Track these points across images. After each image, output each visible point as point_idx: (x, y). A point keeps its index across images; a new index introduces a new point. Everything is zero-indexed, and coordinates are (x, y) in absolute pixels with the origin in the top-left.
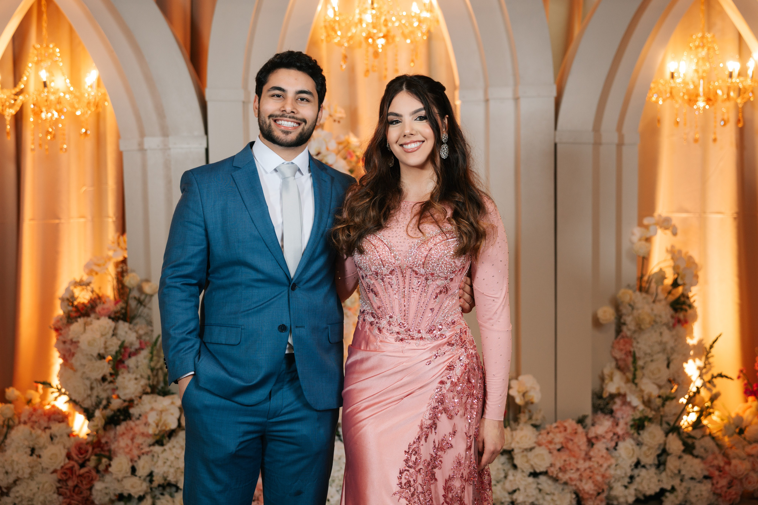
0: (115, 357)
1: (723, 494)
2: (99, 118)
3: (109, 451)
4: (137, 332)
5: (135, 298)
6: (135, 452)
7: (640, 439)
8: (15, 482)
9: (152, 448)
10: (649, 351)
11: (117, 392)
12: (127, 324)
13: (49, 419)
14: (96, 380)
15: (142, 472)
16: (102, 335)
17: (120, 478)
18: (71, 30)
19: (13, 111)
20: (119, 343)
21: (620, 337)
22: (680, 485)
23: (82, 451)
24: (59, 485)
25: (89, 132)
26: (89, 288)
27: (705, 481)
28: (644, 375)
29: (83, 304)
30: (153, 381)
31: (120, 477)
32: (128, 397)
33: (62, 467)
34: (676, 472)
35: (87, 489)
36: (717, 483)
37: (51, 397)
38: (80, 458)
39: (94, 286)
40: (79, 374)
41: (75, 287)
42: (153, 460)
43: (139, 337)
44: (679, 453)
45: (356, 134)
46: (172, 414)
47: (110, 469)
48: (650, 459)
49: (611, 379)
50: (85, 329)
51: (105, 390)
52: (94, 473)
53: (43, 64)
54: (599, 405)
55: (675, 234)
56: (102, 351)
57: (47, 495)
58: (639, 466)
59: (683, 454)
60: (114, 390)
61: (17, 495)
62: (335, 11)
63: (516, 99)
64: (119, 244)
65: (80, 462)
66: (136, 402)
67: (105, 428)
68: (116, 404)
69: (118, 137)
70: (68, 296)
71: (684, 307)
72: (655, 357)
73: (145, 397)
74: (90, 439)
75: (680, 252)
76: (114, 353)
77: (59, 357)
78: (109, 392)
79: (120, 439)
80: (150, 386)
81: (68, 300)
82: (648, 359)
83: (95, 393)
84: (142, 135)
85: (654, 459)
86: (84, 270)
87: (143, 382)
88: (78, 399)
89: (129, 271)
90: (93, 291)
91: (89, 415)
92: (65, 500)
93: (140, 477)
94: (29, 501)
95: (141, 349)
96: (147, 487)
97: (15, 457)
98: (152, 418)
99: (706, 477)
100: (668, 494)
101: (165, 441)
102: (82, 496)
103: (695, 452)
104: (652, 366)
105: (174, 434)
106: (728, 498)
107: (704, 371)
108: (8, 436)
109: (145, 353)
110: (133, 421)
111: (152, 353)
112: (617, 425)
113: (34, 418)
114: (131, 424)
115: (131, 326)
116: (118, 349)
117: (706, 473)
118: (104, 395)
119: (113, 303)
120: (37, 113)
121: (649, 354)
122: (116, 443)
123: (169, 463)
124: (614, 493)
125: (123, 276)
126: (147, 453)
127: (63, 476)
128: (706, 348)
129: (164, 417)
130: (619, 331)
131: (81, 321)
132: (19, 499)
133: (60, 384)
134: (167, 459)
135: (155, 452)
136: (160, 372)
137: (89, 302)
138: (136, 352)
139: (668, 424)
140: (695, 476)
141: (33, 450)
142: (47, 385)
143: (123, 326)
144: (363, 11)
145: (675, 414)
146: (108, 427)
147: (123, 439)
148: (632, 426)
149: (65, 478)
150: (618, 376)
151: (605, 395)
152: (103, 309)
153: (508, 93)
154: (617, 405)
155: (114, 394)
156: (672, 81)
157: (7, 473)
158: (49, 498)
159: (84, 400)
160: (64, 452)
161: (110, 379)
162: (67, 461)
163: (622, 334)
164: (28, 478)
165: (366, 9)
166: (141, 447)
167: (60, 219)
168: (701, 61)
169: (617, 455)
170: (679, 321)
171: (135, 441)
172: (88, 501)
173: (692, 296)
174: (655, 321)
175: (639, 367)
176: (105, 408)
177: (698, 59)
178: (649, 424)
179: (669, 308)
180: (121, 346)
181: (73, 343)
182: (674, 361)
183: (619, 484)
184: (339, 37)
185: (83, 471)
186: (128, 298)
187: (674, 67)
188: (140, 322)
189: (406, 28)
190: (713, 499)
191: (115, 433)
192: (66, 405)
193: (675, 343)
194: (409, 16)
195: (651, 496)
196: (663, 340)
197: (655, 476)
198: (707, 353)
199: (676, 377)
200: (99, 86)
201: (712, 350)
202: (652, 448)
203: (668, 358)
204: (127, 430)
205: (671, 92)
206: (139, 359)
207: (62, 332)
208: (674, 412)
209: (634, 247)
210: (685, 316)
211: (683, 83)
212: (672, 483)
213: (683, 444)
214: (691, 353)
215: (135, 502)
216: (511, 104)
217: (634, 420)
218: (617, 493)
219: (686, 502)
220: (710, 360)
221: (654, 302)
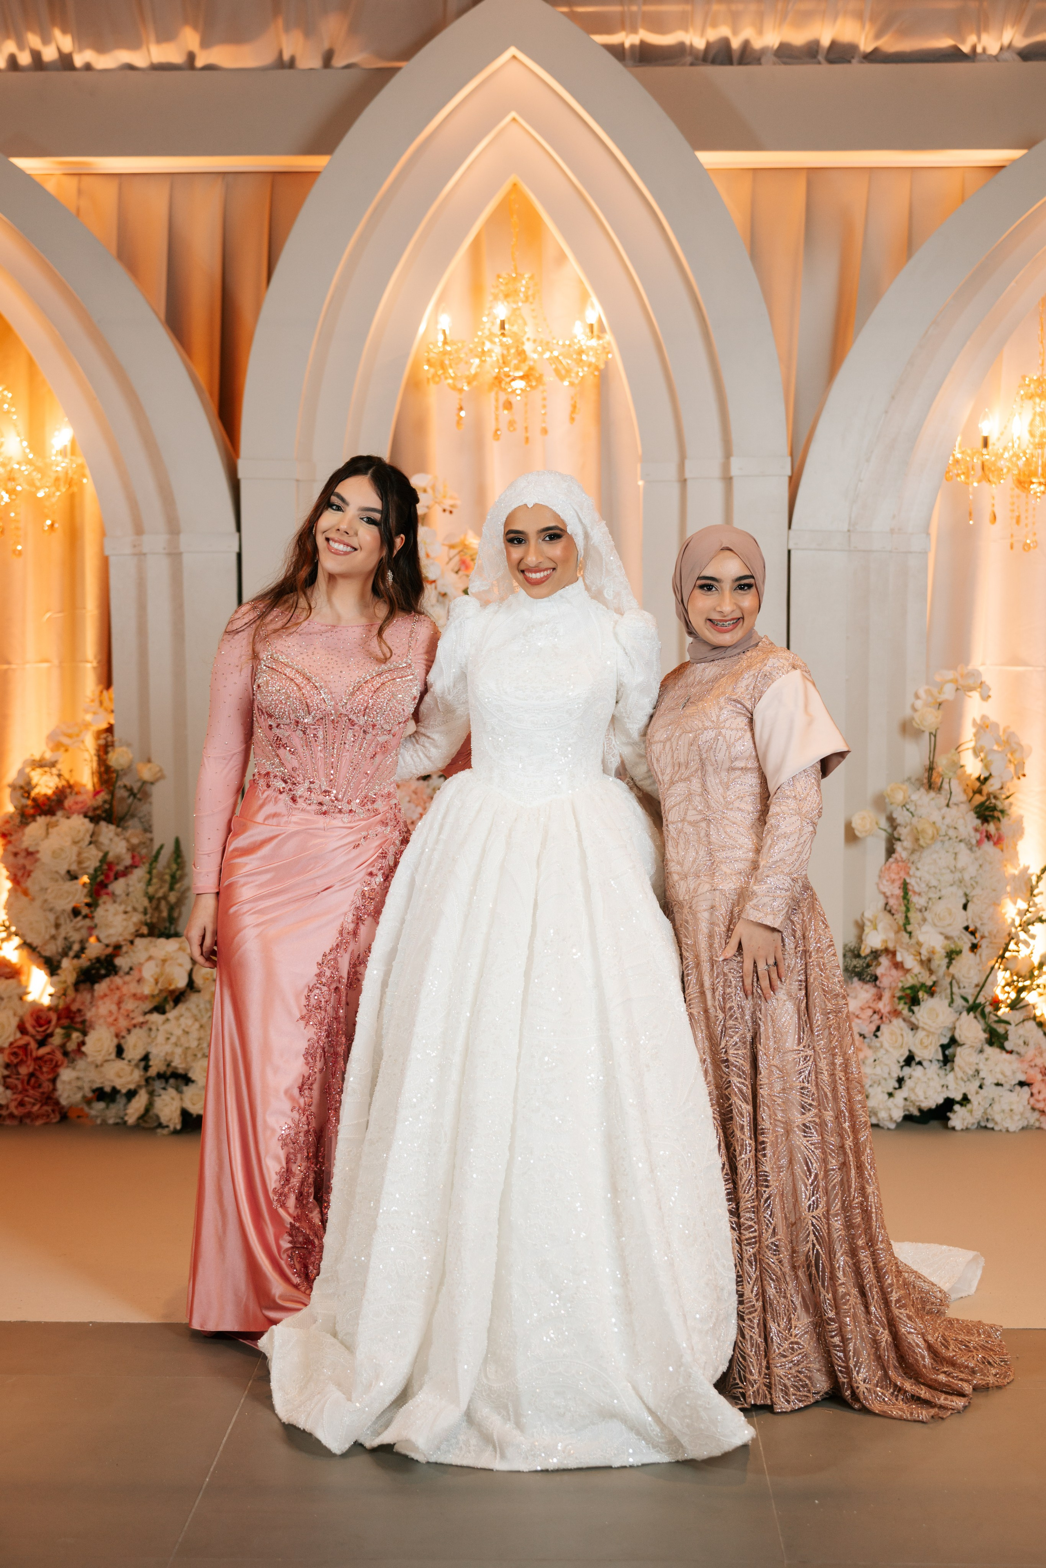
0: (93, 878)
2: (72, 503)
3: (83, 1022)
4: (128, 840)
5: (125, 786)
6: (123, 1023)
7: (913, 1019)
9: (148, 1017)
10: (934, 883)
11: (96, 932)
12: (112, 827)
14: (64, 911)
15: (133, 1052)
16: (75, 843)
17: (99, 1063)
18: (31, 362)
20: (101, 854)
21: (891, 860)
22: (977, 1093)
23: (42, 1022)
24: (6, 1073)
25: (56, 525)
26: (54, 771)
27: (1018, 1088)
28: (924, 920)
29: (45, 795)
30: (151, 918)
31: (99, 1059)
32: (113, 940)
33: (11, 1044)
34: (971, 1072)
35: (49, 1080)
36: (1039, 1092)
38: (38, 1032)
39: (63, 767)
40: (38, 903)
41: (33, 769)
42: (149, 1036)
43: (132, 849)
44: (979, 1046)
45: (479, 533)
46: (181, 965)
47: (84, 1049)
48: (929, 1052)
49: (875, 928)
50: (47, 833)
51: (77, 930)
52: (59, 1056)
54: (855, 967)
55: (986, 698)
56: (74, 867)
58: (913, 1063)
59: (987, 1047)
60: (91, 929)
62: (445, 338)
63: (728, 480)
64: (101, 703)
65: (39, 1037)
66: (124, 949)
67: (77, 985)
68: (94, 949)
69: (103, 534)
70: (21, 782)
71: (997, 813)
72: (943, 892)
73: (138, 941)
74: (55, 1002)
75: (996, 725)
76: (91, 871)
77: (8, 878)
78: (84, 932)
79: (100, 1003)
80: (146, 924)
81: (22, 788)
82: (934, 895)
83: (63, 932)
84: (139, 531)
85: (937, 1050)
86: (47, 744)
87: (137, 918)
88: (36, 941)
89: (116, 744)
90: (59, 776)
91: (52, 967)
92: (15, 1096)
93: (129, 1061)
95: (134, 866)
96: (141, 1076)
98: (149, 971)
99: (1022, 1084)
101: (167, 1007)
102: (41, 1090)
103: (1008, 1045)
104: (939, 908)
105: (183, 999)
107: (1027, 917)
109: (139, 873)
110: (121, 977)
111: (150, 872)
112: (880, 998)
114: (118, 980)
115: (119, 830)
116: (98, 864)
117: (1023, 1078)
118: (76, 937)
119: (91, 795)
121: (934, 887)
122: (94, 1009)
123: (173, 1040)
125: (106, 753)
126: (141, 1025)
127: (12, 1058)
128: (1030, 880)
129: (168, 969)
130: (890, 851)
131: (41, 820)
133: (8, 919)
134: (171, 1034)
135: (153, 1023)
136: (163, 904)
137: (54, 793)
138: (125, 873)
139: (966, 1000)
140: (1002, 1081)
143: (107, 831)
144: (490, 337)
145: (977, 986)
146: (82, 987)
147: (104, 1003)
148: (900, 998)
149: (15, 1061)
150: (885, 921)
151: (865, 951)
152: (76, 803)
153: (716, 470)
154: (883, 967)
155: (91, 935)
156: (984, 451)
159: (46, 943)
160: (15, 1022)
161: (85, 911)
162: (18, 1035)
163: (894, 856)
165: (492, 334)
166: (132, 1015)
167: (9, 663)
168: (1038, 418)
169: (878, 1045)
170: (989, 837)
171: (123, 1006)
172: (50, 1099)
173: (1008, 797)
174: (946, 835)
175: (918, 906)
176: (77, 956)
177: (1035, 414)
178: (926, 996)
179: (972, 815)
180: (103, 860)
181: (29, 854)
182: (975, 899)
183: (879, 1089)
184: (452, 378)
185: (43, 1051)
186: (114, 788)
187: (988, 427)
188: (133, 824)
189: (561, 363)
190: (1033, 1118)
191: (93, 996)
192: (17, 952)
193: (980, 871)
194: (564, 345)
195: (930, 1110)
196: (960, 865)
197: (936, 1077)
198: (1032, 889)
199: (978, 925)
200: (73, 453)
201: (1040, 884)
202: (933, 1033)
203: (966, 895)
204: (111, 990)
205: (983, 469)
206: (131, 883)
207: (13, 838)
208: (975, 981)
209: (917, 716)
210: (998, 829)
211: (1006, 455)
212: (963, 1091)
213: (985, 1031)
214: (1008, 889)
215: (122, 1101)
216: (718, 487)
217: (903, 989)
218: (876, 1105)
219: (988, 1120)
220: (1037, 900)
221: (948, 805)
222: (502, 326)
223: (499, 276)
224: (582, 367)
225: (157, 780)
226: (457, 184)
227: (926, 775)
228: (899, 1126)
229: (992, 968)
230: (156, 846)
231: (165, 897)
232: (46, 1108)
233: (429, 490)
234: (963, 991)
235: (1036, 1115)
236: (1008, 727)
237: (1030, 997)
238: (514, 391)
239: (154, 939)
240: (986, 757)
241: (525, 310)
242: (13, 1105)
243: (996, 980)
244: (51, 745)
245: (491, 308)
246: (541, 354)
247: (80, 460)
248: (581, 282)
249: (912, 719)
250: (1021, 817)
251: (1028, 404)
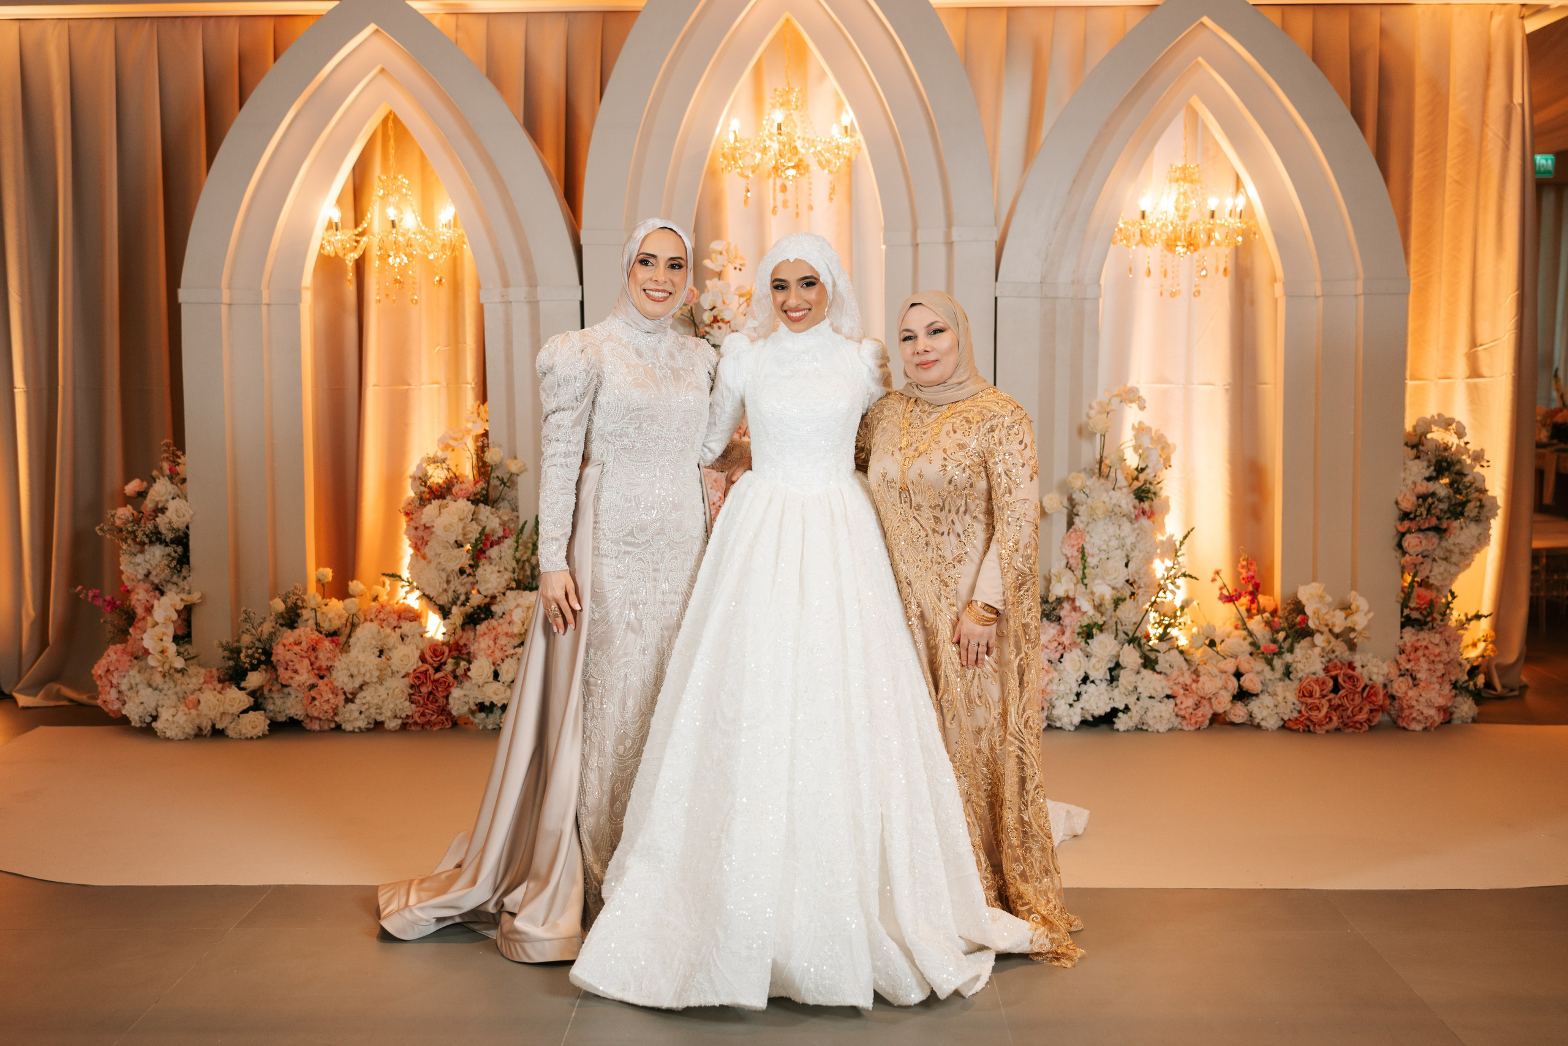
0: (474, 546)
1: (1187, 716)
2: (455, 264)
3: (469, 653)
4: (500, 518)
5: (498, 477)
6: (498, 655)
7: (1088, 649)
8: (361, 688)
9: (517, 650)
10: (1104, 547)
11: (477, 587)
12: (488, 508)
13: (400, 617)
14: (453, 571)
15: (507, 676)
16: (461, 520)
17: (481, 684)
18: (423, 157)
19: (355, 255)
20: (480, 529)
21: (1071, 530)
22: (1135, 704)
23: (438, 653)
24: (411, 692)
25: (443, 280)
26: (444, 465)
27: (1166, 700)
28: (1096, 575)
29: (438, 484)
30: (518, 576)
31: (481, 682)
32: (490, 593)
33: (415, 670)
34: (1131, 689)
35: (443, 697)
36: (1181, 703)
37: (401, 593)
38: (435, 661)
39: (451, 463)
40: (433, 565)
41: (428, 464)
43: (503, 524)
44: (1136, 668)
47: (469, 674)
48: (1099, 672)
49: (1060, 581)
50: (440, 513)
51: (463, 585)
52: (451, 679)
53: (391, 199)
55: (1141, 408)
56: (460, 538)
57: (398, 702)
58: (1088, 682)
59: (1142, 670)
60: (473, 584)
61: (364, 701)
62: (736, 137)
63: (949, 244)
64: (479, 414)
65: (435, 665)
66: (498, 599)
67: (463, 626)
68: (476, 600)
69: (479, 286)
70: (420, 475)
71: (1150, 495)
72: (1110, 555)
73: (508, 593)
74: (447, 638)
75: (1149, 429)
76: (473, 541)
77: (410, 546)
78: (468, 586)
79: (481, 639)
80: (515, 580)
81: (420, 478)
82: (1103, 556)
83: (452, 588)
84: (506, 284)
85: (1105, 672)
86: (438, 445)
87: (508, 575)
88: (432, 594)
89: (490, 445)
90: (448, 469)
91: (445, 613)
92: (418, 709)
93: (504, 683)
94: (377, 709)
95: (505, 537)
97: (362, 658)
98: (517, 616)
99: (1168, 697)
100: (1120, 714)
102: (437, 704)
103: (1158, 668)
104: (1107, 566)
106: (1193, 721)
107: (1172, 572)
108: (353, 634)
109: (509, 542)
110: (496, 620)
111: (517, 542)
112: (1063, 634)
113: (382, 616)
114: (493, 622)
115: (494, 510)
116: (478, 536)
117: (1169, 692)
118: (462, 590)
119: (472, 483)
120: (384, 258)
121: (1104, 550)
122: (476, 644)
124: (1056, 712)
125: (483, 452)
126: (512, 656)
127: (416, 681)
128: (1175, 545)
130: (1070, 524)
131: (436, 503)
132: (366, 706)
133: (411, 577)
136: (526, 565)
137: (444, 482)
138: (498, 542)
139: (1126, 634)
140: (1153, 695)
141: (381, 652)
142: (395, 576)
143: (485, 510)
144: (770, 136)
145: (1135, 623)
146: (467, 627)
147: (484, 640)
148: (1079, 634)
149: (417, 683)
150: (1067, 575)
151: (1052, 599)
152: (461, 490)
153: (940, 236)
154: (1065, 611)
155: (473, 589)
156: (1142, 222)
157: (352, 676)
158: (400, 706)
159: (439, 595)
160: (417, 654)
161: (469, 571)
162: (420, 663)
163: (1073, 527)
164: (377, 682)
165: (772, 134)
166: (504, 648)
167: (409, 385)
168: (1182, 197)
169: (1062, 668)
170: (1144, 513)
171: (498, 641)
172: (444, 711)
173: (1159, 483)
174: (1113, 511)
175: (1092, 565)
176: (463, 604)
177: (1179, 194)
178: (1098, 632)
179: (1132, 496)
180: (482, 532)
181: (426, 528)
182: (1134, 559)
183: (1063, 702)
184: (740, 167)
185: (438, 675)
186: (489, 478)
187: (1145, 204)
188: (504, 506)
189: (823, 155)
190: (1176, 722)
191: (475, 634)
192: (418, 601)
193: (1139, 538)
194: (825, 142)
195: (1100, 717)
196: (1122, 535)
197: (1105, 693)
198: (1176, 551)
199: (1137, 579)
200: (455, 226)
201: (1182, 547)
202: (1103, 660)
203: (1127, 556)
204: (489, 630)
205: (1141, 236)
206: (503, 549)
207: (414, 516)
208: (1134, 621)
209: (1091, 422)
210: (1151, 506)
211: (1158, 225)
212: (1126, 702)
213: (1141, 657)
214: (1158, 551)
215: (498, 712)
216: (942, 249)
217: (1081, 627)
218: (1060, 713)
219: (1143, 724)
220: (1180, 559)
221: (1114, 489)
222: (779, 127)
223: (776, 90)
224: (839, 159)
225: (522, 472)
226: (744, 19)
227: (1098, 466)
228: (1077, 728)
229: (1147, 611)
230: (521, 522)
231: (528, 560)
232: (441, 717)
233: (724, 253)
234: (1124, 628)
235: (1179, 720)
236: (1159, 430)
237: (1173, 632)
238: (787, 178)
239: (520, 592)
240: (1143, 453)
241: (796, 116)
242: (416, 716)
243: (1148, 620)
244: (441, 446)
245: (770, 114)
246: (808, 149)
247: (461, 231)
248: (837, 94)
249: (1087, 424)
250: (1168, 498)
251: (1175, 186)
